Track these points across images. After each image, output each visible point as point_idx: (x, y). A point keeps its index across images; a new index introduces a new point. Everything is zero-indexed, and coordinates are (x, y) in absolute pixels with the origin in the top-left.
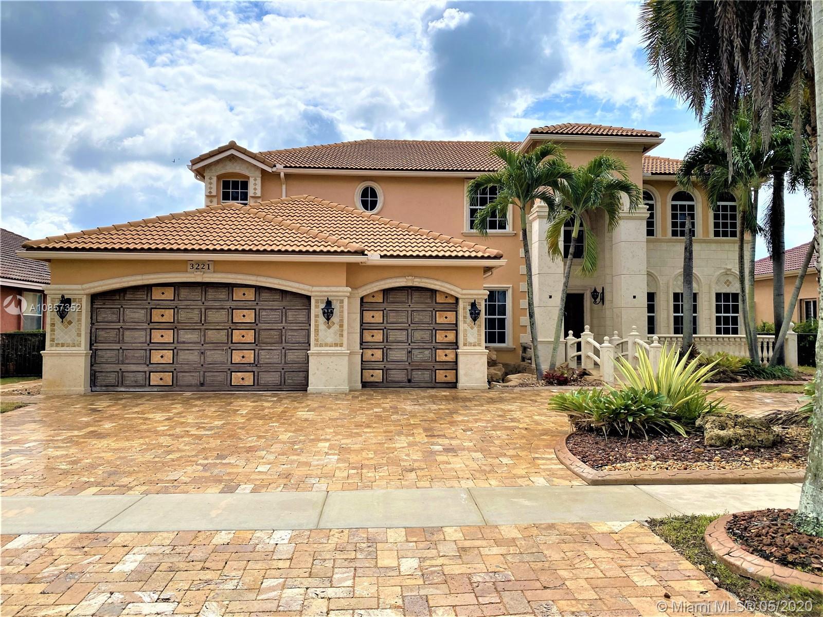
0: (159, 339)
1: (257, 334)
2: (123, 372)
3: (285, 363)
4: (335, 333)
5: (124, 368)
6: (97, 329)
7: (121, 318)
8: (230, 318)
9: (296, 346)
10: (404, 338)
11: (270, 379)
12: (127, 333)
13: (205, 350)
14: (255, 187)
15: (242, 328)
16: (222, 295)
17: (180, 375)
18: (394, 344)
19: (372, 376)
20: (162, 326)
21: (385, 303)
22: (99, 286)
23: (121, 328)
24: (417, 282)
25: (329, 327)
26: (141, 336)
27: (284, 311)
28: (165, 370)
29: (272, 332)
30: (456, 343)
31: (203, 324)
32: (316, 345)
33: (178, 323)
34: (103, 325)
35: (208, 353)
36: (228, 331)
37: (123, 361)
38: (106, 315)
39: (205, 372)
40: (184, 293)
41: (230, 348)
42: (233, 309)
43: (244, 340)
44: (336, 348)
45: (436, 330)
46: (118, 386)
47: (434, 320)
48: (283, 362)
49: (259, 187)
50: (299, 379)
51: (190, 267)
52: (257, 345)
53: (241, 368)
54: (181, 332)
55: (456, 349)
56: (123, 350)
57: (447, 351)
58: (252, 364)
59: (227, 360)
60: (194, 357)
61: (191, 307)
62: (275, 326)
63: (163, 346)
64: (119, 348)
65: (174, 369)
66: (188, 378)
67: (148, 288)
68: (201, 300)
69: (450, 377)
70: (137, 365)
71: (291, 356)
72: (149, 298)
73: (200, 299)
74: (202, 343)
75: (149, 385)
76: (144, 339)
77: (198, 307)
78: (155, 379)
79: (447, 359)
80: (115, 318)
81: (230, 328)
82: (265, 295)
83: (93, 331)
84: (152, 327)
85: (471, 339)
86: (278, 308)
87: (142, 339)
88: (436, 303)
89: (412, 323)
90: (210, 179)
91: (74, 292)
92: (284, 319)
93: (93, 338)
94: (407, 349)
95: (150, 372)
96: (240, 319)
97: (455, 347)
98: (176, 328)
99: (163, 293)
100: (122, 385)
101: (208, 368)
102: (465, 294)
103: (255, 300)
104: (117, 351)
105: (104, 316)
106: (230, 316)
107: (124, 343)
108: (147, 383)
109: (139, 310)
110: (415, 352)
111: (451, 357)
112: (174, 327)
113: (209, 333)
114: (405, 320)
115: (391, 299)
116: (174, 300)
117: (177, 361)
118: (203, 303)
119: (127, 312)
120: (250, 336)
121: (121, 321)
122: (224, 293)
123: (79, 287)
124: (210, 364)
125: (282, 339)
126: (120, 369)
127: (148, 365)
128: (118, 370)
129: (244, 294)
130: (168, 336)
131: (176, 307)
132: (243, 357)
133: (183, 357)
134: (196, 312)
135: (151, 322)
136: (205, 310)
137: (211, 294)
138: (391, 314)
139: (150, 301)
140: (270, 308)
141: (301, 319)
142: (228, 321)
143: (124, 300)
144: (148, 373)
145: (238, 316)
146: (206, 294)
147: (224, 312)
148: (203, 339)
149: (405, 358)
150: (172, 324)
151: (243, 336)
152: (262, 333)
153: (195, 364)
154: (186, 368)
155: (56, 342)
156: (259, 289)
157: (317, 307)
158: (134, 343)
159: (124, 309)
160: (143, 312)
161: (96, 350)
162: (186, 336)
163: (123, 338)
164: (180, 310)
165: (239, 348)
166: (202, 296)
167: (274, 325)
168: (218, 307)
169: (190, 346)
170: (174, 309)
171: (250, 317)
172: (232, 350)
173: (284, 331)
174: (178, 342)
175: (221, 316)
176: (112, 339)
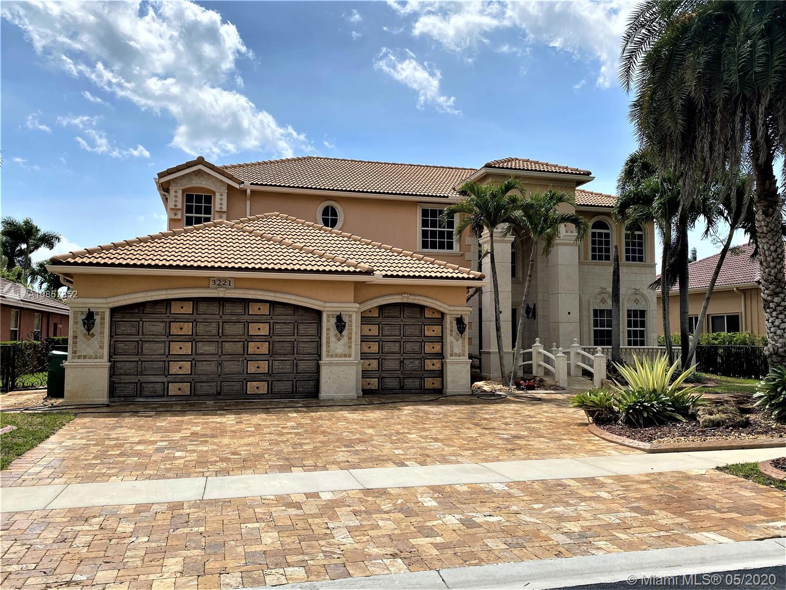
0: (177, 351)
1: (271, 345)
2: (141, 383)
3: (297, 373)
4: (345, 345)
5: (143, 379)
6: (116, 341)
7: (140, 331)
8: (246, 331)
9: (308, 357)
10: (396, 349)
11: (283, 388)
12: (146, 345)
13: (222, 361)
14: (220, 202)
15: (257, 340)
16: (239, 310)
17: (198, 385)
18: (389, 355)
19: (369, 384)
20: (181, 338)
21: (381, 318)
22: (124, 300)
23: (140, 340)
24: (411, 299)
25: (339, 340)
26: (159, 348)
27: (296, 324)
28: (184, 381)
29: (285, 344)
30: (442, 354)
31: (220, 337)
32: (328, 356)
33: (197, 335)
34: (122, 338)
35: (225, 364)
36: (244, 344)
37: (141, 372)
38: (124, 328)
39: (222, 382)
40: (202, 307)
41: (246, 359)
42: (249, 323)
43: (258, 351)
44: (346, 359)
45: (425, 342)
46: (136, 396)
47: (423, 333)
48: (295, 372)
49: (225, 202)
50: (310, 387)
51: (212, 283)
52: (271, 356)
53: (255, 377)
54: (199, 344)
55: (442, 359)
56: (142, 361)
57: (435, 361)
58: (266, 373)
59: (243, 371)
60: (211, 368)
61: (209, 321)
62: (288, 339)
63: (181, 357)
64: (138, 360)
65: (192, 379)
66: (205, 388)
67: (167, 302)
68: (219, 314)
69: (437, 385)
70: (156, 376)
71: (303, 366)
72: (168, 312)
73: (217, 313)
74: (220, 354)
75: (168, 395)
76: (163, 351)
77: (216, 321)
78: (173, 389)
79: (434, 368)
80: (134, 331)
81: (246, 340)
82: (279, 310)
83: (112, 343)
84: (170, 340)
85: (457, 350)
86: (291, 321)
87: (160, 351)
88: (425, 318)
89: (404, 336)
90: (176, 192)
91: (98, 306)
92: (296, 331)
93: (112, 350)
94: (400, 359)
95: (168, 383)
96: (255, 332)
97: (441, 357)
98: (194, 340)
99: (182, 308)
100: (141, 396)
101: (225, 378)
102: (452, 311)
103: (269, 315)
104: (136, 363)
105: (123, 329)
106: (246, 329)
107: (142, 354)
108: (166, 393)
109: (159, 324)
110: (407, 362)
111: (437, 366)
112: (193, 339)
113: (226, 345)
114: (398, 333)
115: (386, 314)
116: (193, 314)
117: (195, 371)
118: (221, 317)
119: (146, 325)
120: (264, 348)
121: (140, 334)
122: (240, 308)
123: (103, 301)
124: (227, 374)
125: (294, 350)
126: (139, 380)
127: (166, 376)
128: (137, 381)
129: (259, 309)
130: (187, 348)
131: (195, 321)
132: (258, 367)
133: (201, 368)
134: (214, 325)
135: (170, 335)
136: (223, 323)
137: (228, 309)
138: (385, 328)
139: (169, 315)
140: (282, 321)
141: (311, 332)
142: (244, 334)
143: (143, 313)
144: (166, 384)
145: (254, 329)
146: (223, 308)
147: (241, 326)
148: (220, 350)
149: (398, 368)
150: (190, 337)
151: (258, 348)
152: (276, 345)
153: (212, 374)
154: (204, 378)
155: (78, 354)
156: (273, 304)
157: (328, 321)
158: (152, 355)
159: (143, 322)
160: (162, 325)
161: (115, 362)
162: (204, 348)
163: (142, 351)
164: (198, 324)
165: (254, 359)
166: (219, 310)
167: (287, 337)
168: (234, 321)
169: (208, 358)
170: (193, 322)
171: (264, 330)
172: (248, 361)
173: (296, 343)
174: (196, 354)
175: (238, 329)
176: (131, 351)
